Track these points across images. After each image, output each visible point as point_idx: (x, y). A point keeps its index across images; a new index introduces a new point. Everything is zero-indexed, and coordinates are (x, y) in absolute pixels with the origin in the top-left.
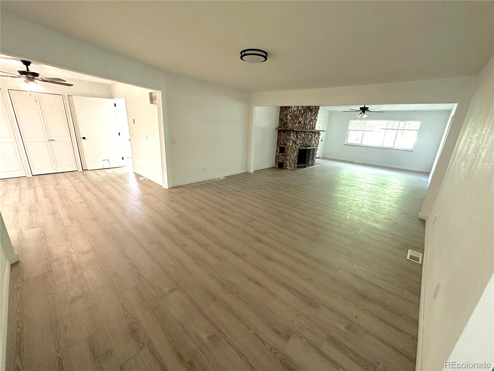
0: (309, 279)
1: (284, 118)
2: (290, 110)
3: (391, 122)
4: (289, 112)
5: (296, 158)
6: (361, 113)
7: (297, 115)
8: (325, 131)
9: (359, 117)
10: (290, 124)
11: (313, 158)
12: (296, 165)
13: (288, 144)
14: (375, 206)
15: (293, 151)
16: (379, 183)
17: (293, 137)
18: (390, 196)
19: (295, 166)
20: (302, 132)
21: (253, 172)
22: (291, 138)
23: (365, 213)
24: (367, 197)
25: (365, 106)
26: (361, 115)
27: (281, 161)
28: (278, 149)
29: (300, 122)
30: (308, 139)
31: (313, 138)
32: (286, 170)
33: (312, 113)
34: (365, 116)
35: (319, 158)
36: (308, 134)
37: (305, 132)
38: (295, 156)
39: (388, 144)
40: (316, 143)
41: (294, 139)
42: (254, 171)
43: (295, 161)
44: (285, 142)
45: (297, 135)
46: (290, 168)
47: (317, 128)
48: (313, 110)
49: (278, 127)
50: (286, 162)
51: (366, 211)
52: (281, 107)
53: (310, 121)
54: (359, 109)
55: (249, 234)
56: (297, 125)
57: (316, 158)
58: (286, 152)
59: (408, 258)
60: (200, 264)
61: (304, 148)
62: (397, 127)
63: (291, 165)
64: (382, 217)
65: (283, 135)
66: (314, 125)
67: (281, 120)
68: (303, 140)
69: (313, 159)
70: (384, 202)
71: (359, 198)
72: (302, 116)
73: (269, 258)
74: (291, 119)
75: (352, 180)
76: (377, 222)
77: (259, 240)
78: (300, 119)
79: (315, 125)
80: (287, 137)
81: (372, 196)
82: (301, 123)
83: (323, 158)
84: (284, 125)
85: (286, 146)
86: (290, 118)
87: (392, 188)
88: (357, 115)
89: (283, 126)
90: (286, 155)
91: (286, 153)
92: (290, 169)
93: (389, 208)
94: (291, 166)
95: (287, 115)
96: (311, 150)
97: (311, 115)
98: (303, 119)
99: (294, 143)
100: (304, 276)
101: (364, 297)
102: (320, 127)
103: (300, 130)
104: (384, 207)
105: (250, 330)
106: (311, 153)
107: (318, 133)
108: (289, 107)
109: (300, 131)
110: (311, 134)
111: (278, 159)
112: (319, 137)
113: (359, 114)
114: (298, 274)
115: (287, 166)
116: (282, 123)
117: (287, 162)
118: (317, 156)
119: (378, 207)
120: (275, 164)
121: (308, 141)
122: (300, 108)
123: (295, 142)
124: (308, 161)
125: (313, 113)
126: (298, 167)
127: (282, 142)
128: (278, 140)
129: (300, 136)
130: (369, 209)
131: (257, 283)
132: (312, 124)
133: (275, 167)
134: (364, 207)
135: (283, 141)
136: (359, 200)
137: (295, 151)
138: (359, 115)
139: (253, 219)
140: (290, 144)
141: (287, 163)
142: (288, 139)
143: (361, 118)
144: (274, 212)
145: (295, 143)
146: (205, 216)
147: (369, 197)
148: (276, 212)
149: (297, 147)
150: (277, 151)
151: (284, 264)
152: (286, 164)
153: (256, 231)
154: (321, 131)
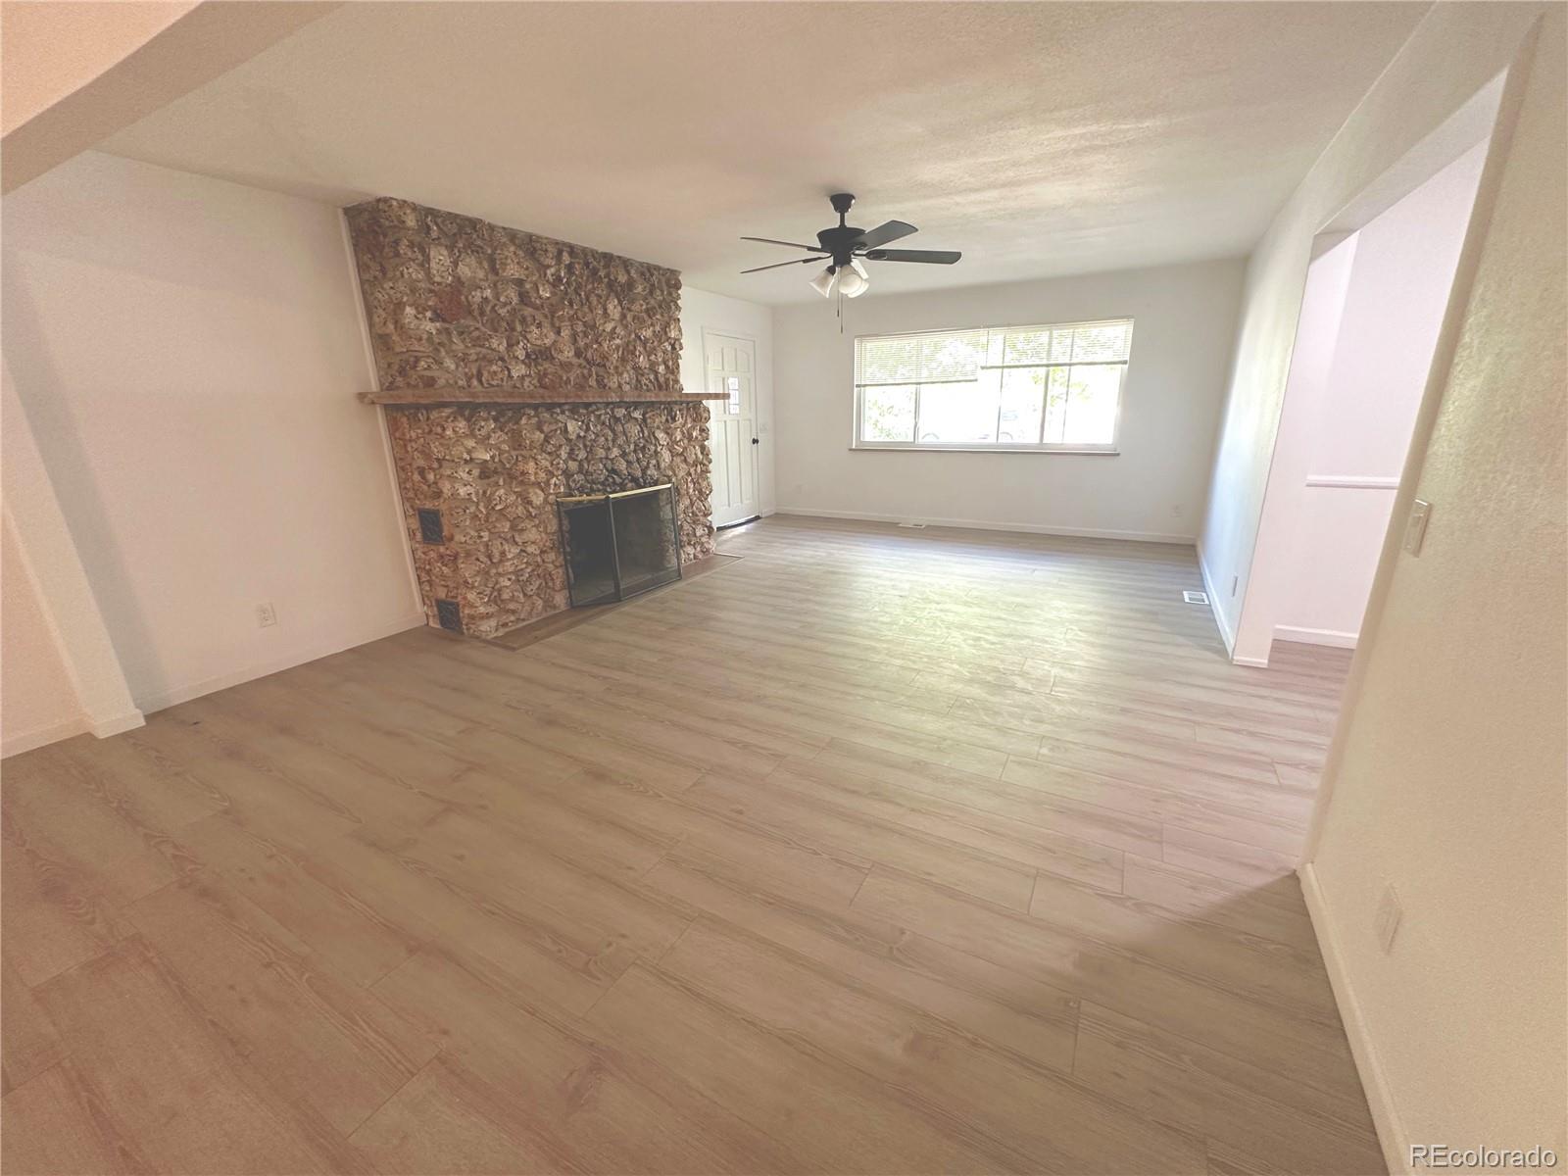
1: (391, 327)
3: (1020, 336)
5: (552, 556)
6: (833, 270)
12: (560, 599)
13: (449, 487)
15: (506, 525)
27: (442, 594)
28: (415, 524)
29: (540, 355)
30: (621, 440)
31: (661, 435)
33: (632, 301)
35: (756, 519)
38: (531, 550)
39: (1023, 433)
40: (690, 460)
43: (543, 577)
44: (432, 477)
46: (503, 626)
49: (376, 388)
50: (467, 597)
53: (627, 350)
56: (518, 370)
57: (710, 533)
58: (451, 539)
61: (597, 496)
62: (1044, 355)
65: (413, 435)
66: (661, 369)
68: (582, 455)
72: (548, 316)
78: (540, 336)
79: (672, 368)
80: (430, 445)
83: (777, 517)
84: (401, 374)
85: (441, 506)
89: (400, 380)
90: (456, 555)
91: (455, 547)
92: (502, 632)
95: (400, 306)
96: (664, 497)
97: (624, 316)
98: (566, 333)
99: (500, 477)
106: (665, 515)
107: (695, 406)
109: (541, 406)
110: (639, 415)
111: (428, 582)
112: (702, 430)
115: (472, 618)
116: (388, 365)
117: (470, 595)
121: (624, 455)
125: (639, 306)
126: (574, 607)
127: (418, 477)
133: (427, 631)
135: (422, 472)
137: (527, 524)
141: (472, 606)
142: (439, 460)
145: (512, 477)
149: (538, 500)
150: (411, 534)
152: (466, 611)
154: (709, 396)
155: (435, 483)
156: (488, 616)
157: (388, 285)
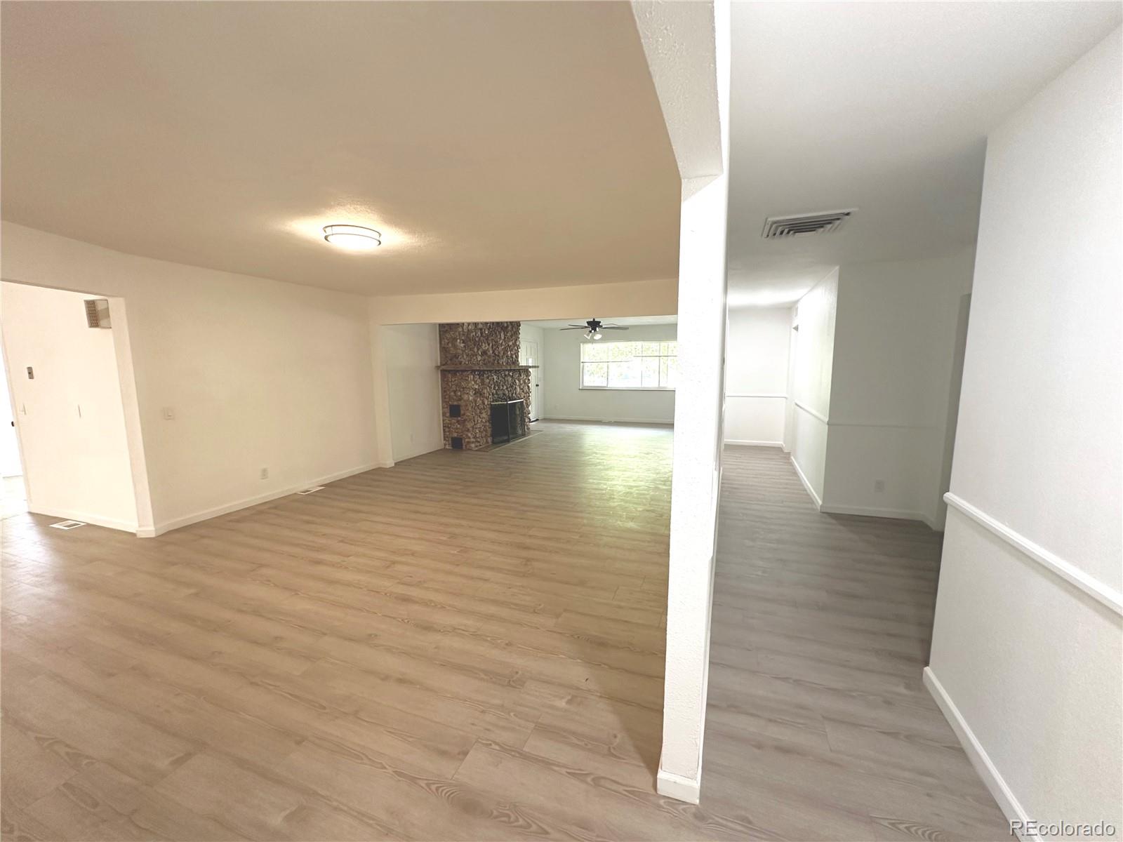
0: (507, 644)
1: (450, 345)
2: (460, 329)
3: (647, 344)
4: (457, 334)
5: (488, 424)
6: (591, 332)
7: (477, 339)
8: (538, 367)
9: (589, 338)
10: (465, 357)
11: (523, 421)
12: (490, 440)
13: (466, 397)
14: (631, 493)
15: (478, 411)
16: (640, 453)
17: (473, 383)
18: (657, 471)
19: (487, 442)
20: (491, 371)
21: (393, 465)
22: (470, 385)
23: (614, 508)
24: (620, 479)
25: (594, 319)
26: (591, 334)
27: (455, 435)
28: (447, 410)
29: (484, 353)
30: (506, 383)
31: (517, 382)
32: (469, 452)
33: (507, 333)
34: (598, 337)
35: (537, 420)
36: (505, 375)
37: (499, 370)
38: (484, 420)
39: (649, 381)
40: (525, 391)
41: (477, 387)
42: (396, 464)
43: (486, 431)
44: (459, 394)
45: (481, 377)
46: (477, 446)
47: (523, 362)
48: (511, 329)
49: (439, 364)
50: (467, 435)
51: (616, 504)
52: (442, 326)
53: (505, 351)
54: (587, 325)
55: (383, 594)
56: (479, 358)
57: (530, 422)
58: (464, 414)
60: (260, 683)
61: (500, 403)
62: (657, 352)
63: (479, 440)
64: (641, 509)
65: (453, 380)
66: (514, 356)
67: (444, 350)
68: (497, 388)
69: (523, 423)
70: (647, 484)
71: (605, 484)
72: (487, 339)
73: (428, 628)
74: (465, 346)
75: (596, 453)
76: (632, 519)
77: (406, 600)
78: (485, 347)
79: (517, 357)
80: (460, 383)
81: (628, 477)
82: (486, 354)
83: (546, 420)
84: (451, 360)
85: (462, 403)
86: (462, 345)
87: (661, 458)
88: (585, 336)
89: (449, 362)
90: (465, 420)
91: (465, 417)
92: (476, 449)
93: (652, 493)
94: (479, 442)
95: (455, 339)
96: (517, 405)
97: (505, 338)
98: (491, 345)
99: (478, 395)
100: (499, 641)
101: (602, 644)
102: (530, 360)
103: (485, 369)
104: (646, 492)
105: (385, 768)
106: (518, 413)
107: (526, 370)
108: (458, 324)
109: (488, 371)
110: (511, 374)
111: (449, 432)
112: (529, 380)
113: (588, 332)
114: (486, 641)
115: (469, 442)
116: (447, 357)
117: (469, 435)
118: (532, 416)
119: (637, 494)
120: (443, 442)
121: (507, 388)
122: (480, 326)
123: (478, 393)
124: (514, 428)
125: (509, 334)
126: (493, 443)
127: (452, 394)
128: (444, 391)
129: (488, 381)
130: (622, 500)
131: (401, 681)
132: (512, 354)
133: (444, 450)
134: (614, 498)
135: (455, 392)
136: (605, 487)
137: (483, 411)
138: (588, 335)
139: (394, 563)
140: (471, 398)
141: (469, 438)
142: (463, 388)
143: (593, 341)
144: (442, 538)
145: (481, 394)
146: (269, 581)
147: (623, 480)
148: (445, 538)
149: (486, 403)
150: (444, 414)
151: (460, 631)
152: (467, 440)
153: (399, 583)
154: (530, 367)
155: (460, 396)
156: (473, 442)
157: (451, 333)
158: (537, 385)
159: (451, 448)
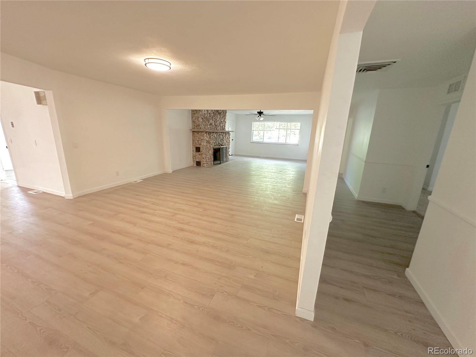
0: (226, 251)
1: (196, 120)
2: (201, 113)
3: (282, 123)
4: (200, 115)
5: (212, 156)
6: (259, 116)
7: (208, 118)
8: (234, 131)
9: (258, 119)
10: (203, 126)
11: (226, 155)
12: (212, 163)
13: (202, 144)
14: (275, 188)
15: (208, 150)
16: (277, 171)
17: (206, 137)
18: (285, 179)
19: (211, 164)
20: (214, 132)
21: (172, 172)
22: (205, 138)
23: (268, 194)
24: (270, 182)
25: (260, 111)
26: (259, 117)
27: (198, 160)
28: (195, 149)
29: (211, 124)
30: (220, 138)
31: (224, 138)
32: (203, 167)
33: (221, 115)
34: (262, 119)
35: (232, 155)
36: (220, 135)
37: (217, 132)
38: (210, 154)
39: (282, 141)
40: (228, 142)
41: (208, 139)
42: (173, 171)
43: (211, 159)
44: (200, 142)
45: (210, 135)
46: (207, 165)
47: (227, 129)
48: (222, 114)
49: (191, 129)
50: (203, 160)
51: (269, 193)
52: (193, 111)
53: (220, 123)
54: (257, 113)
55: (172, 227)
56: (209, 126)
57: (229, 155)
58: (202, 151)
59: (296, 220)
60: (123, 262)
61: (217, 147)
62: (286, 127)
63: (208, 163)
64: (279, 195)
65: (197, 136)
66: (223, 126)
67: (193, 122)
68: (216, 140)
69: (226, 156)
70: (281, 185)
71: (263, 184)
72: (212, 118)
73: (192, 242)
74: (203, 121)
75: (258, 170)
76: (276, 199)
77: (182, 230)
78: (211, 121)
79: (225, 127)
80: (200, 137)
81: (273, 182)
82: (212, 125)
83: (236, 155)
84: (196, 127)
85: (201, 146)
86: (202, 120)
87: (286, 174)
88: (256, 118)
89: (196, 128)
90: (202, 154)
91: (202, 152)
92: (207, 166)
93: (284, 189)
94: (208, 164)
95: (198, 117)
96: (224, 148)
97: (220, 118)
98: (214, 121)
99: (208, 143)
100: (223, 249)
101: (267, 252)
102: (230, 128)
103: (211, 131)
104: (281, 188)
105: (180, 300)
106: (224, 151)
107: (228, 133)
108: (200, 110)
109: (212, 132)
110: (222, 134)
111: (195, 158)
112: (229, 137)
113: (258, 116)
114: (218, 249)
115: (204, 164)
116: (194, 125)
117: (204, 160)
118: (230, 153)
119: (277, 189)
120: (192, 163)
121: (220, 141)
122: (209, 112)
123: (208, 142)
124: (223, 158)
125: (222, 116)
126: (214, 164)
127: (197, 142)
128: (193, 141)
129: (212, 137)
130: (271, 191)
131: (183, 264)
132: (222, 125)
133: (193, 166)
134: (267, 190)
135: (198, 141)
136: (263, 185)
137: (210, 150)
138: (257, 118)
139: (175, 214)
140: (205, 144)
141: (204, 162)
142: (202, 139)
143: (259, 121)
144: (195, 204)
145: (209, 143)
146: (123, 219)
147: (270, 183)
148: (197, 204)
149: (211, 146)
150: (193, 151)
151: (206, 244)
152: (203, 162)
153: (178, 223)
154: (230, 131)
156: (205, 163)
157: (197, 114)
158: (233, 140)
159: (196, 165)
